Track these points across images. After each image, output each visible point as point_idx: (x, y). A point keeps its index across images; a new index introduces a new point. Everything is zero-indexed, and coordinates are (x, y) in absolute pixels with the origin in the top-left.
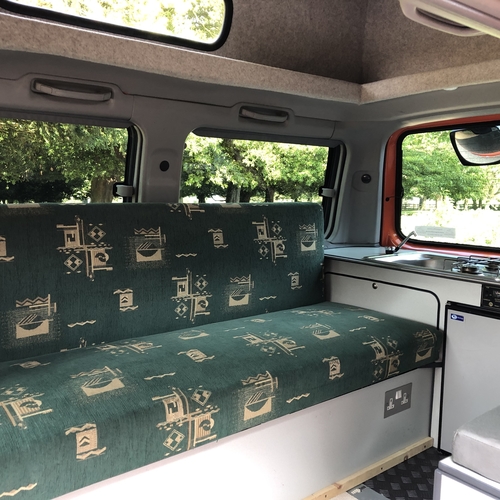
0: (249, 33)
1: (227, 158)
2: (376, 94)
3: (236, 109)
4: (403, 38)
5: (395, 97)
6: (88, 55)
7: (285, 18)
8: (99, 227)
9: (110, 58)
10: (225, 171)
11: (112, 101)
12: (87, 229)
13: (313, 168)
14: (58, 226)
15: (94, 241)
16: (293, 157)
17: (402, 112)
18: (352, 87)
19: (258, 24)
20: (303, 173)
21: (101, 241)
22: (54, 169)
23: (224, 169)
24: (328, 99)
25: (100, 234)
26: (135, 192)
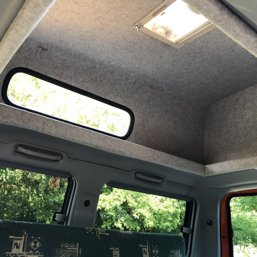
0: (142, 134)
1: (124, 213)
2: (214, 171)
3: (133, 173)
4: (226, 142)
5: (226, 172)
6: (50, 132)
7: (162, 127)
8: (38, 239)
9: (63, 134)
10: (123, 220)
11: (61, 161)
12: (30, 240)
13: (171, 221)
14: (10, 237)
15: (32, 250)
16: (160, 215)
17: (230, 183)
18: (200, 166)
19: (147, 129)
20: (166, 224)
21: (37, 250)
22: (32, 214)
23: (123, 219)
24: (186, 171)
25: (38, 245)
26: (66, 219)
